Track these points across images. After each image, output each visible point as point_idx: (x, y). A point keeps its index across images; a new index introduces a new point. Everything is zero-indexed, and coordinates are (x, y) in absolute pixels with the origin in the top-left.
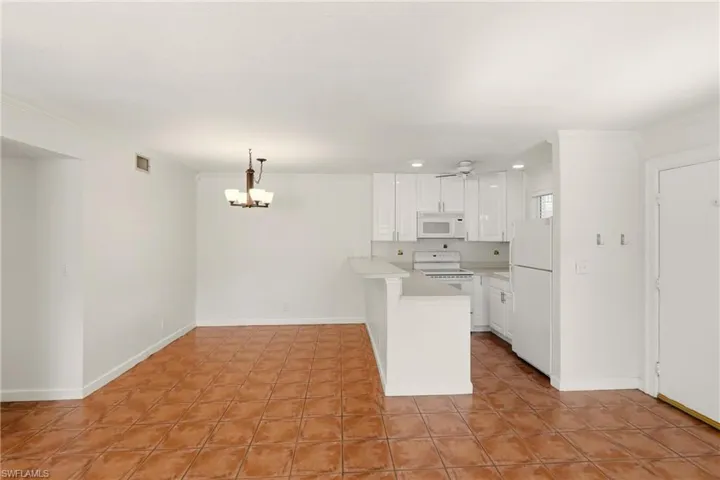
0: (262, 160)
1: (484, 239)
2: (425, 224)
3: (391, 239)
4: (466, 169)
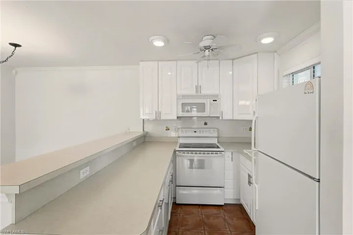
0: (16, 45)
2: (184, 104)
3: (153, 117)
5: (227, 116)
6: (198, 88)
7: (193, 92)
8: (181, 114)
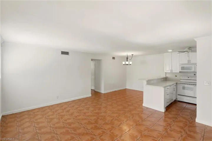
2: (182, 67)
6: (189, 61)
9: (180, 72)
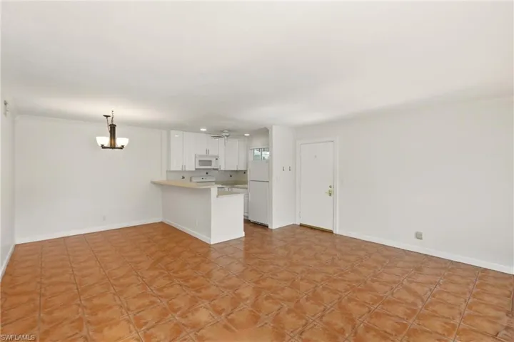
0: (107, 116)
1: (227, 169)
2: (200, 161)
3: (180, 170)
4: (227, 134)
5: (222, 169)
6: (207, 151)
7: (204, 153)
8: (198, 167)
9: (196, 169)
